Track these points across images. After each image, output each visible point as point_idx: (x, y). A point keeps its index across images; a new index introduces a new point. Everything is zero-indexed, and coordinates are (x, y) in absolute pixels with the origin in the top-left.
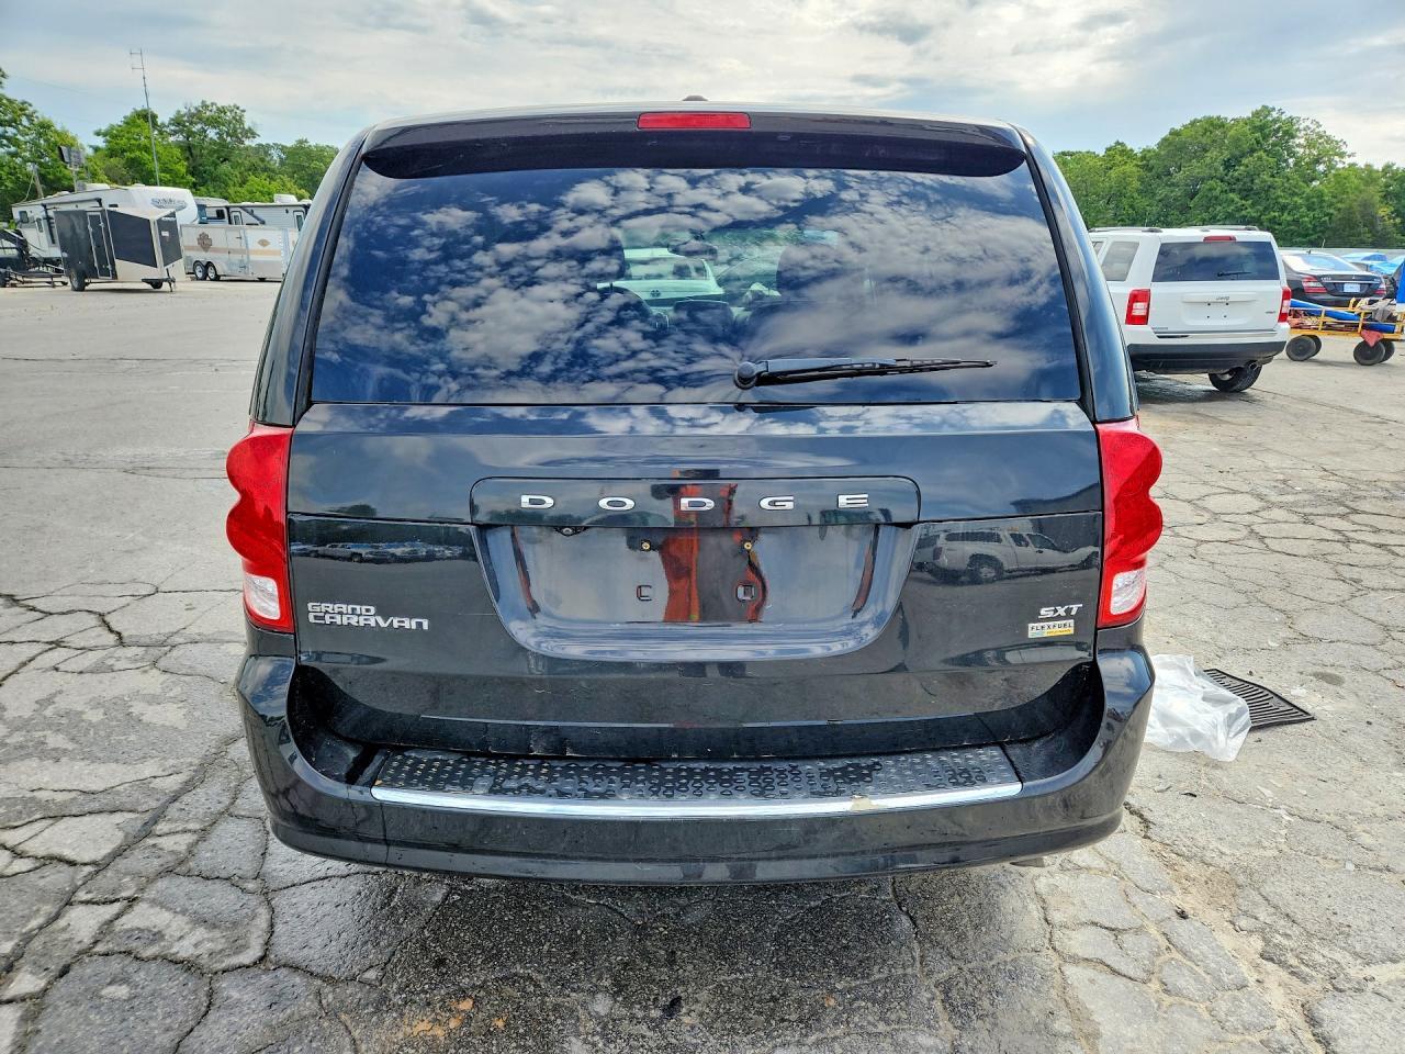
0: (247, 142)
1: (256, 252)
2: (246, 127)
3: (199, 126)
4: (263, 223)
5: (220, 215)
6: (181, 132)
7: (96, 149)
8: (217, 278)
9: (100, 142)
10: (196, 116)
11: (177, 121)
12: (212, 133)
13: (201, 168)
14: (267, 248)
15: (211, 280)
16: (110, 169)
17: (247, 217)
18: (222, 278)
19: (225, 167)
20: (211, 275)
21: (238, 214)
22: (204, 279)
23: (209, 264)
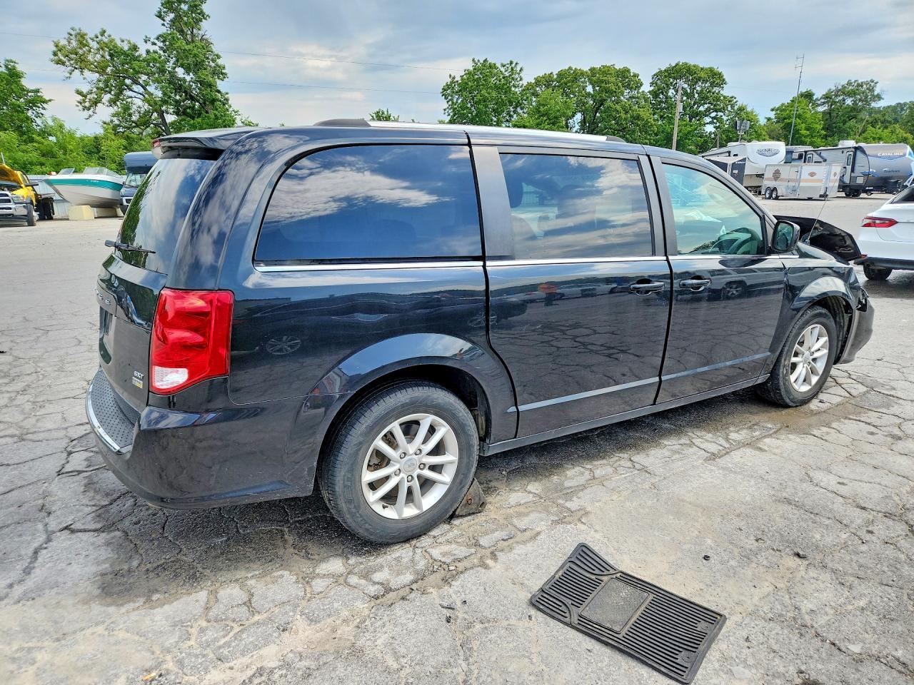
0: (873, 105)
1: (806, 181)
2: (876, 93)
3: (841, 97)
4: (825, 160)
5: (800, 157)
6: (827, 102)
7: (769, 119)
8: (777, 198)
9: (772, 115)
10: (843, 91)
11: (827, 97)
12: (849, 102)
13: (834, 125)
14: (815, 177)
15: (773, 199)
16: (772, 131)
17: (816, 158)
18: (780, 198)
19: (853, 122)
20: (774, 196)
21: (811, 156)
22: (769, 198)
23: (775, 189)
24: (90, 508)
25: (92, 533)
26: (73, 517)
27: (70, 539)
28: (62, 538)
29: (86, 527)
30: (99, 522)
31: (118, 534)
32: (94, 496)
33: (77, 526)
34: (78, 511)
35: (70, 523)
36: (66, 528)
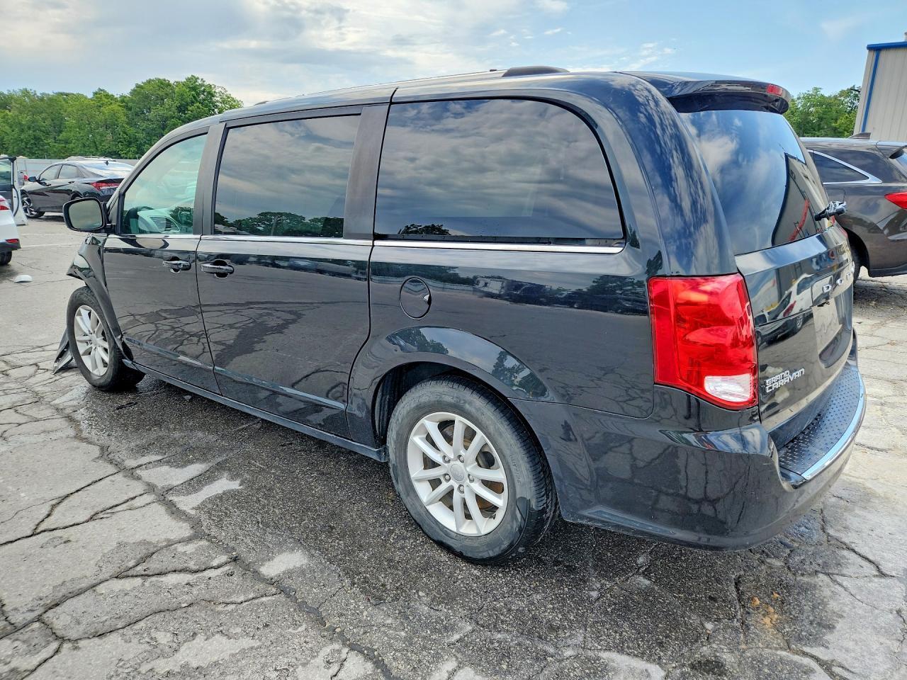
24: (845, 584)
25: (856, 549)
26: (870, 585)
27: (883, 558)
28: (890, 565)
29: (860, 560)
30: (844, 557)
31: (831, 532)
32: (831, 598)
33: (869, 570)
34: (860, 589)
35: (876, 580)
36: (882, 575)
